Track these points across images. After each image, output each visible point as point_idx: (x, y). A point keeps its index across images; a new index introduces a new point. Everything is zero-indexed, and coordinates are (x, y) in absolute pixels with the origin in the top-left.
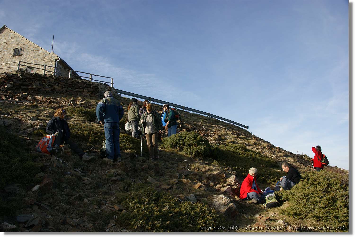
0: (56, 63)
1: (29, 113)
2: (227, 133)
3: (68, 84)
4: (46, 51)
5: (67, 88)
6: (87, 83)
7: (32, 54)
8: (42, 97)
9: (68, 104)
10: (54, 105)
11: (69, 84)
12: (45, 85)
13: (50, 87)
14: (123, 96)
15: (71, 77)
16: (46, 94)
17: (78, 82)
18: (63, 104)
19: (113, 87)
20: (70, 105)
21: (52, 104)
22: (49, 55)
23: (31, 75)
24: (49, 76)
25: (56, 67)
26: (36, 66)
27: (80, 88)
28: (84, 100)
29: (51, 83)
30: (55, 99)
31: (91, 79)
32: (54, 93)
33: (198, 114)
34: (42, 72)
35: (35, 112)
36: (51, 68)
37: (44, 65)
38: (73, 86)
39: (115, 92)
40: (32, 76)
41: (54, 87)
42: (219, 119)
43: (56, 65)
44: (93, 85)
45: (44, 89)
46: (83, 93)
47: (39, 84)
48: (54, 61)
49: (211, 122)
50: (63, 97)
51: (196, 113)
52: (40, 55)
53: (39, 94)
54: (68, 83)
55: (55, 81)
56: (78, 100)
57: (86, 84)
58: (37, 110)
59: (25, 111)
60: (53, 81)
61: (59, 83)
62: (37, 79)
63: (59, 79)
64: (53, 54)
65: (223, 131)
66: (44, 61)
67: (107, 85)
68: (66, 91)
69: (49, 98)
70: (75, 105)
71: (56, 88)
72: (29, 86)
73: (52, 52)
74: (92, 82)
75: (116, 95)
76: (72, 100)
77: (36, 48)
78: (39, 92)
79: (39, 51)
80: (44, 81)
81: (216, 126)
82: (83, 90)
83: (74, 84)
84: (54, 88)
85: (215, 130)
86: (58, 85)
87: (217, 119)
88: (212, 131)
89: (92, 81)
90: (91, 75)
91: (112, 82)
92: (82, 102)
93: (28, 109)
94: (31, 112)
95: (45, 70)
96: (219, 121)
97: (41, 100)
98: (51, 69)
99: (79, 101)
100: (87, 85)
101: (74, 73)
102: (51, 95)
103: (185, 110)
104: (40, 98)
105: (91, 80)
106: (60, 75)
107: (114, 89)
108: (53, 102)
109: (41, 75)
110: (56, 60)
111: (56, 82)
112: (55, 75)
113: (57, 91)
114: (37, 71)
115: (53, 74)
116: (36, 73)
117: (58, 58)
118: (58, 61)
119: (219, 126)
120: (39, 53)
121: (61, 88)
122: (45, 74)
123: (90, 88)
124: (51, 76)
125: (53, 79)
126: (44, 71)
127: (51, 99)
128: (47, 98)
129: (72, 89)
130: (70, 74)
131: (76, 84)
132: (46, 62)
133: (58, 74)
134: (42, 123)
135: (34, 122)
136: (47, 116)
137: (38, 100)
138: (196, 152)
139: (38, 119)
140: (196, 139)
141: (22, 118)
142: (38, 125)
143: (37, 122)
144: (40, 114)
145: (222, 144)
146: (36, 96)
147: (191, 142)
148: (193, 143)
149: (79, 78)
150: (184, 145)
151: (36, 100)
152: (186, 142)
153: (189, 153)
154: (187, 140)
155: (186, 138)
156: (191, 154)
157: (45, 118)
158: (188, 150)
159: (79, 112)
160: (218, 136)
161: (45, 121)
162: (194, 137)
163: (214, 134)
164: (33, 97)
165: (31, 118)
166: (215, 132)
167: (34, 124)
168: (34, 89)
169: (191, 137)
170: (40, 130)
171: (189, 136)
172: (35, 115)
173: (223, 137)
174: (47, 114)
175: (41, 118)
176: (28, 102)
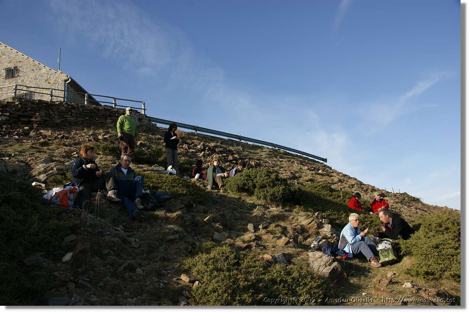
0: (66, 86)
1: (38, 153)
2: (302, 169)
3: (84, 112)
4: (50, 70)
5: (84, 118)
6: (110, 109)
7: (32, 75)
8: (50, 131)
9: (87, 139)
10: (67, 141)
11: (86, 113)
12: (53, 115)
13: (60, 118)
14: (159, 125)
15: (87, 103)
16: (56, 127)
17: (98, 110)
18: (80, 140)
19: (145, 114)
20: (89, 140)
21: (65, 140)
22: (55, 74)
23: (33, 102)
24: (57, 103)
25: (66, 90)
26: (38, 90)
27: (101, 118)
28: (108, 133)
29: (62, 112)
30: (69, 133)
31: (115, 104)
32: (66, 126)
33: (260, 145)
34: (47, 98)
35: (46, 152)
36: (58, 93)
37: (50, 89)
38: (91, 116)
39: (148, 121)
40: (35, 103)
41: (65, 117)
42: (288, 151)
43: (66, 87)
44: (118, 113)
45: (53, 121)
46: (105, 124)
47: (45, 114)
48: (62, 82)
49: (278, 155)
50: (79, 131)
51: (257, 144)
52: (43, 75)
53: (46, 127)
54: (84, 111)
55: (66, 109)
56: (100, 134)
57: (108, 111)
58: (48, 149)
59: (32, 151)
60: (64, 109)
61: (72, 112)
62: (41, 108)
63: (72, 106)
64: (61, 73)
65: (296, 166)
66: (49, 83)
67: (137, 112)
68: (82, 122)
69: (59, 133)
70: (97, 140)
71: (68, 118)
72: (32, 117)
73: (59, 70)
74: (116, 109)
75: (149, 125)
76: (91, 135)
77: (37, 66)
78: (46, 126)
79: (41, 69)
80: (52, 110)
81: (286, 160)
82: (106, 120)
83: (93, 113)
84: (66, 119)
85: (285, 166)
86: (70, 115)
87: (285, 150)
88: (282, 167)
89: (117, 107)
90: (115, 99)
91: (143, 108)
92: (105, 136)
93: (35, 148)
94: (40, 152)
95: (52, 96)
96: (289, 153)
97: (49, 136)
98: (59, 93)
99: (102, 135)
100: (110, 112)
101: (90, 97)
102: (63, 128)
103: (242, 141)
104: (49, 133)
105: (115, 106)
106: (72, 101)
107: (146, 116)
108: (67, 138)
109: (46, 103)
110: (66, 81)
111: (67, 111)
112: (66, 101)
113: (70, 123)
114: (40, 98)
115: (62, 99)
116: (40, 101)
117: (69, 79)
118: (68, 83)
119: (289, 159)
120: (42, 73)
121: (75, 119)
122: (51, 101)
123: (114, 117)
124: (61, 103)
125: (64, 106)
126: (50, 97)
127: (63, 134)
128: (57, 132)
129: (90, 119)
130: (86, 99)
131: (95, 112)
132: (51, 85)
133: (69, 100)
134: (59, 166)
135: (47, 165)
136: (63, 157)
137: (46, 136)
138: (271, 195)
139: (53, 161)
140: (270, 177)
141: (31, 160)
142: (54, 168)
143: (53, 164)
144: (53, 154)
145: (298, 183)
146: (42, 131)
147: (265, 182)
148: (267, 183)
149: (97, 103)
150: (254, 186)
151: (42, 136)
152: (257, 182)
153: (262, 197)
154: (259, 180)
155: (256, 177)
156: (265, 199)
157: (62, 160)
158: (260, 193)
159: (105, 149)
160: (291, 173)
161: (63, 162)
162: (267, 175)
163: (285, 170)
164: (38, 133)
165: (42, 160)
166: (286, 168)
167: (49, 168)
168: (39, 121)
169: (264, 176)
170: (58, 175)
171: (260, 174)
172: (46, 155)
173: (297, 175)
174: (62, 154)
175: (57, 159)
176: (32, 139)
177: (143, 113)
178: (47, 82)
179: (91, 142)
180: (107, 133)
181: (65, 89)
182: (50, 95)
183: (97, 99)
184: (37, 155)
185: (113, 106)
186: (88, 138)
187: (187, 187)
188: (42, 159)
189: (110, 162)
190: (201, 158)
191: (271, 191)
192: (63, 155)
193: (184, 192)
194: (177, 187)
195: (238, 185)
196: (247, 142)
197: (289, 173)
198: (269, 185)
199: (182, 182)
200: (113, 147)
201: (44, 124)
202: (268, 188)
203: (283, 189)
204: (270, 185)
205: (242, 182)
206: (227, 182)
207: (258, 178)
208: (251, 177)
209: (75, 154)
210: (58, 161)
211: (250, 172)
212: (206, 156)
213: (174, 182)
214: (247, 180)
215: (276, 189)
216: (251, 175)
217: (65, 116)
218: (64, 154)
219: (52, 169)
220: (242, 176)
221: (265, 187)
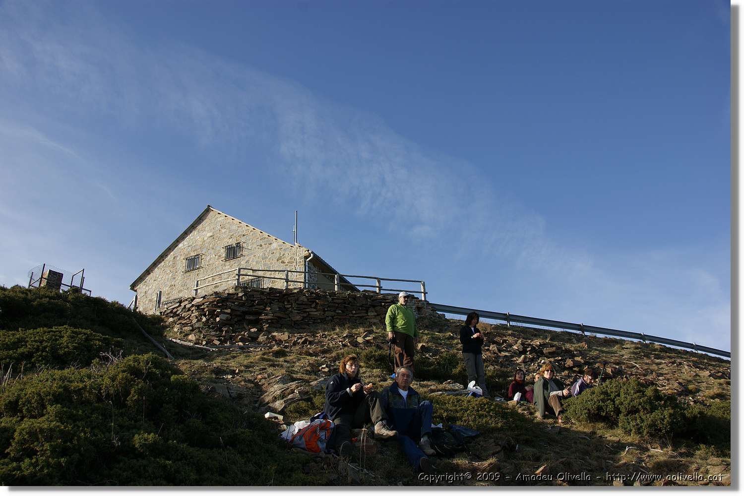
0: (307, 265)
1: (272, 368)
2: (699, 376)
3: (334, 303)
4: (284, 243)
5: (334, 311)
6: (372, 296)
7: (260, 253)
8: (286, 334)
9: (340, 343)
10: (312, 348)
11: (337, 303)
12: (290, 309)
13: (300, 313)
14: (448, 316)
15: (338, 288)
16: (294, 327)
17: (355, 298)
18: (331, 344)
19: (425, 301)
20: (344, 346)
21: (309, 346)
22: (291, 249)
23: (262, 292)
24: (296, 291)
25: (307, 271)
26: (268, 274)
27: (359, 309)
28: (371, 332)
29: (302, 304)
30: (313, 335)
31: (380, 288)
32: (308, 324)
33: (618, 338)
34: (280, 285)
35: (282, 366)
36: (296, 276)
37: (285, 271)
38: (345, 307)
39: (432, 310)
40: (265, 293)
41: (308, 312)
42: (668, 346)
43: (307, 267)
44: (385, 301)
45: (290, 318)
46: (367, 319)
47: (279, 308)
48: (301, 260)
49: (651, 354)
50: (328, 331)
51: (612, 337)
52: (275, 252)
53: (281, 328)
54: (335, 301)
55: (308, 300)
56: (359, 335)
57: (370, 299)
58: (285, 361)
59: (262, 365)
60: (306, 300)
61: (317, 304)
62: (273, 300)
63: (317, 294)
64: (299, 247)
65: (687, 372)
66: (283, 262)
67: (413, 297)
68: (332, 317)
69: (300, 336)
70: (355, 344)
71: (311, 313)
72: (260, 314)
73: (296, 243)
74: (381, 294)
75: (434, 317)
76: (347, 336)
77: (265, 240)
78: (280, 326)
79: (271, 244)
80: (288, 301)
81: (667, 361)
82: (367, 313)
83: (347, 303)
84: (309, 314)
85: (667, 372)
86: (314, 308)
87: (663, 344)
88: (662, 375)
89: (382, 292)
90: (379, 280)
91: (422, 291)
92: (368, 338)
93: (267, 360)
94: (274, 367)
95: (287, 281)
96: (670, 349)
97: (285, 341)
98: (298, 276)
99: (362, 336)
100: (373, 300)
101: (342, 279)
102: (304, 329)
103: (587, 333)
104: (285, 336)
105: (380, 290)
106: (316, 287)
107: (428, 303)
108: (311, 343)
109: (280, 291)
110: (306, 257)
111: (310, 302)
112: (307, 287)
113: (315, 319)
114: (271, 285)
115: (302, 285)
116: (271, 289)
117: (310, 254)
118: (309, 260)
119: (673, 360)
120: (272, 248)
121: (322, 313)
122: (287, 289)
123: (380, 307)
124: (301, 290)
125: (305, 295)
126: (285, 283)
127: (305, 337)
128: (296, 335)
129: (343, 312)
130: (336, 283)
131: (351, 302)
132: (286, 265)
133: (312, 285)
134: (302, 388)
135: (286, 386)
136: (308, 373)
137: (280, 341)
138: (650, 426)
139: (293, 380)
140: (643, 394)
141: (262, 378)
142: (295, 391)
143: (293, 385)
144: (293, 369)
145: (695, 402)
146: (275, 334)
147: (635, 403)
148: (640, 404)
149: (353, 288)
150: (618, 411)
151: (276, 341)
152: (622, 404)
153: (634, 430)
154: (624, 400)
155: (619, 395)
156: (640, 433)
157: (306, 377)
158: (629, 423)
159: (368, 358)
160: (680, 383)
161: (308, 381)
162: (639, 391)
163: (668, 380)
164: (270, 336)
165: (278, 378)
166: (668, 376)
167: (288, 391)
168: (271, 319)
169: (632, 392)
170: (301, 402)
171: (626, 390)
172: (284, 371)
173: (691, 387)
174: (306, 368)
175: (299, 376)
176: (262, 347)
177: (423, 299)
178: (280, 261)
179: (346, 348)
180: (370, 334)
181: (305, 270)
182: (285, 281)
183: (353, 281)
184: (270, 370)
185: (377, 290)
186: (342, 342)
187: (503, 417)
188: (278, 376)
189: (378, 379)
190: (521, 365)
191: (649, 418)
192: (307, 370)
193: (499, 425)
194: (486, 416)
195: (589, 410)
196: (594, 334)
197: (676, 385)
198: (645, 409)
199: (495, 408)
200: (380, 355)
201: (278, 324)
202: (642, 413)
203: (671, 415)
204: (647, 409)
205: (595, 404)
206: (569, 405)
207: (622, 395)
208: (611, 395)
209: (324, 368)
210: (300, 379)
211: (607, 386)
212: (528, 362)
213: (482, 408)
214: (603, 401)
215: (657, 414)
216: (609, 392)
217: (308, 310)
218: (308, 368)
219: (292, 392)
220: (594, 394)
221: (637, 411)
